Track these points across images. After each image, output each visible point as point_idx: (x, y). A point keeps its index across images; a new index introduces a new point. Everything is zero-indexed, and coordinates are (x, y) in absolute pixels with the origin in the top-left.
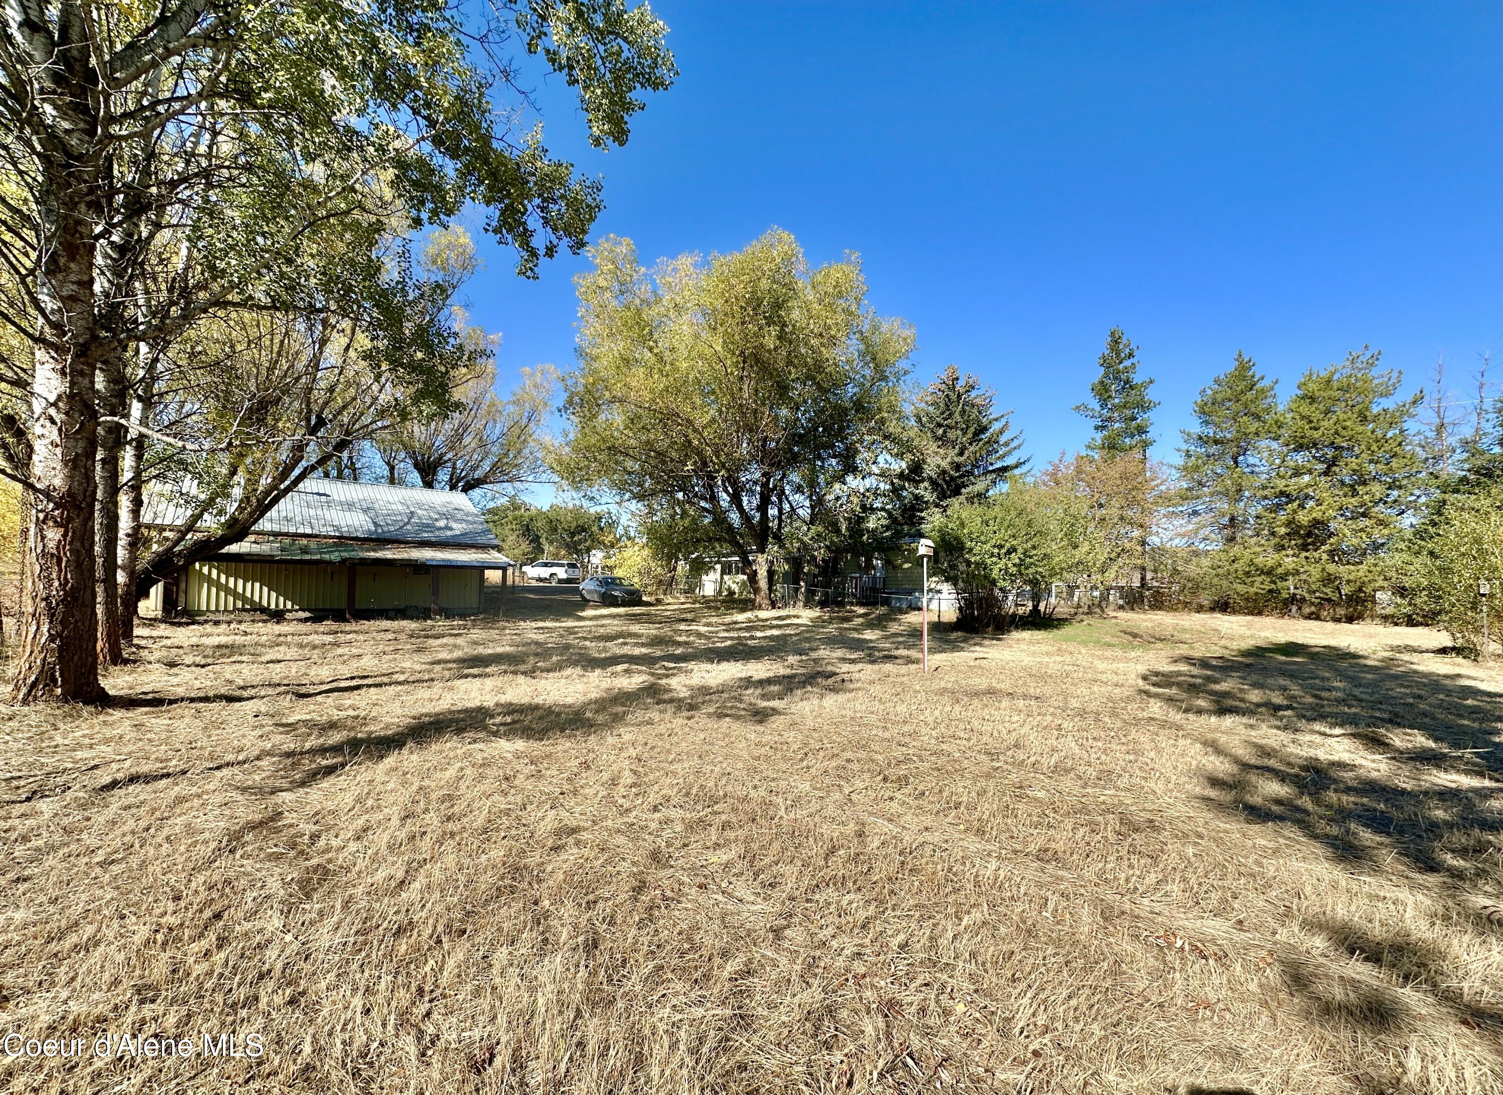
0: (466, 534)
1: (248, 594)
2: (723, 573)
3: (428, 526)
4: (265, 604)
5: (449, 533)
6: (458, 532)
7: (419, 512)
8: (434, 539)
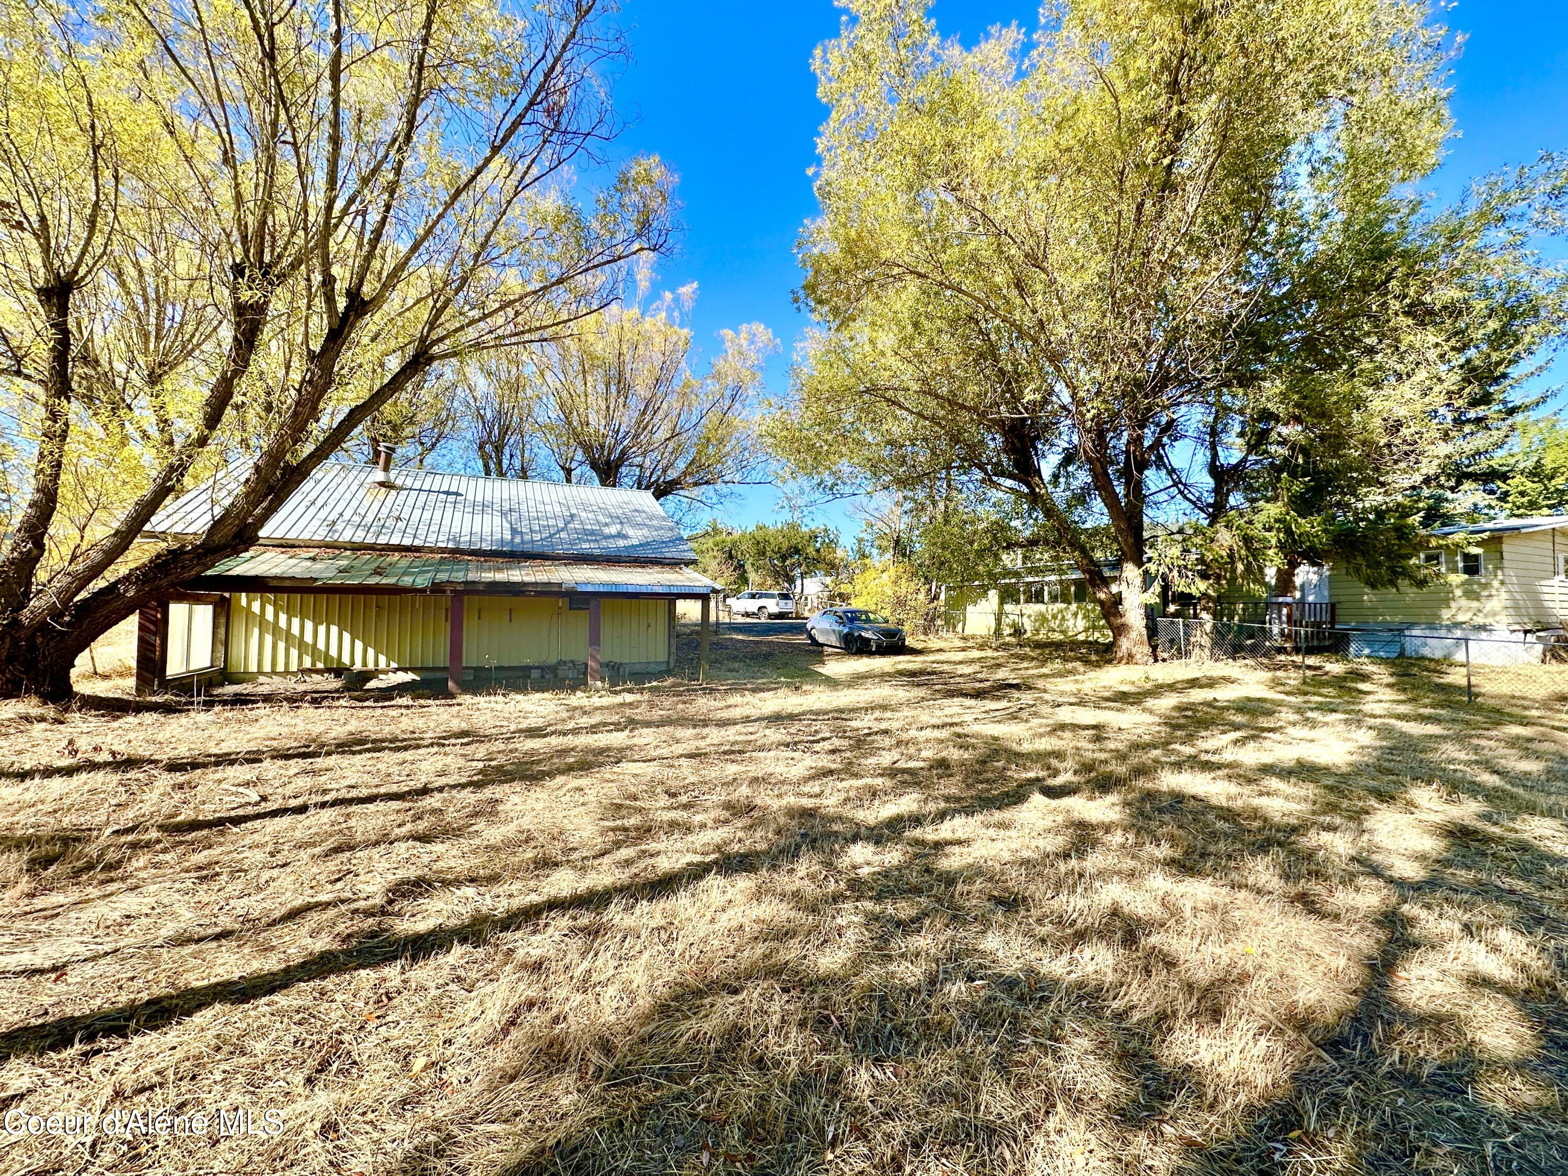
0: (648, 543)
1: (321, 645)
2: (1002, 602)
3: (593, 533)
4: (346, 660)
5: (621, 543)
6: (635, 542)
7: (583, 514)
8: (597, 552)
